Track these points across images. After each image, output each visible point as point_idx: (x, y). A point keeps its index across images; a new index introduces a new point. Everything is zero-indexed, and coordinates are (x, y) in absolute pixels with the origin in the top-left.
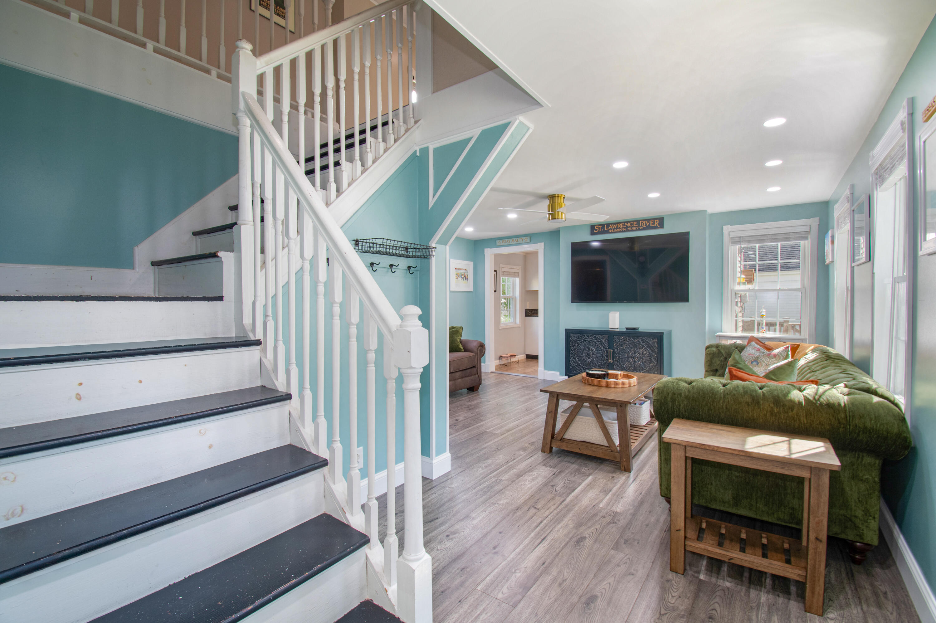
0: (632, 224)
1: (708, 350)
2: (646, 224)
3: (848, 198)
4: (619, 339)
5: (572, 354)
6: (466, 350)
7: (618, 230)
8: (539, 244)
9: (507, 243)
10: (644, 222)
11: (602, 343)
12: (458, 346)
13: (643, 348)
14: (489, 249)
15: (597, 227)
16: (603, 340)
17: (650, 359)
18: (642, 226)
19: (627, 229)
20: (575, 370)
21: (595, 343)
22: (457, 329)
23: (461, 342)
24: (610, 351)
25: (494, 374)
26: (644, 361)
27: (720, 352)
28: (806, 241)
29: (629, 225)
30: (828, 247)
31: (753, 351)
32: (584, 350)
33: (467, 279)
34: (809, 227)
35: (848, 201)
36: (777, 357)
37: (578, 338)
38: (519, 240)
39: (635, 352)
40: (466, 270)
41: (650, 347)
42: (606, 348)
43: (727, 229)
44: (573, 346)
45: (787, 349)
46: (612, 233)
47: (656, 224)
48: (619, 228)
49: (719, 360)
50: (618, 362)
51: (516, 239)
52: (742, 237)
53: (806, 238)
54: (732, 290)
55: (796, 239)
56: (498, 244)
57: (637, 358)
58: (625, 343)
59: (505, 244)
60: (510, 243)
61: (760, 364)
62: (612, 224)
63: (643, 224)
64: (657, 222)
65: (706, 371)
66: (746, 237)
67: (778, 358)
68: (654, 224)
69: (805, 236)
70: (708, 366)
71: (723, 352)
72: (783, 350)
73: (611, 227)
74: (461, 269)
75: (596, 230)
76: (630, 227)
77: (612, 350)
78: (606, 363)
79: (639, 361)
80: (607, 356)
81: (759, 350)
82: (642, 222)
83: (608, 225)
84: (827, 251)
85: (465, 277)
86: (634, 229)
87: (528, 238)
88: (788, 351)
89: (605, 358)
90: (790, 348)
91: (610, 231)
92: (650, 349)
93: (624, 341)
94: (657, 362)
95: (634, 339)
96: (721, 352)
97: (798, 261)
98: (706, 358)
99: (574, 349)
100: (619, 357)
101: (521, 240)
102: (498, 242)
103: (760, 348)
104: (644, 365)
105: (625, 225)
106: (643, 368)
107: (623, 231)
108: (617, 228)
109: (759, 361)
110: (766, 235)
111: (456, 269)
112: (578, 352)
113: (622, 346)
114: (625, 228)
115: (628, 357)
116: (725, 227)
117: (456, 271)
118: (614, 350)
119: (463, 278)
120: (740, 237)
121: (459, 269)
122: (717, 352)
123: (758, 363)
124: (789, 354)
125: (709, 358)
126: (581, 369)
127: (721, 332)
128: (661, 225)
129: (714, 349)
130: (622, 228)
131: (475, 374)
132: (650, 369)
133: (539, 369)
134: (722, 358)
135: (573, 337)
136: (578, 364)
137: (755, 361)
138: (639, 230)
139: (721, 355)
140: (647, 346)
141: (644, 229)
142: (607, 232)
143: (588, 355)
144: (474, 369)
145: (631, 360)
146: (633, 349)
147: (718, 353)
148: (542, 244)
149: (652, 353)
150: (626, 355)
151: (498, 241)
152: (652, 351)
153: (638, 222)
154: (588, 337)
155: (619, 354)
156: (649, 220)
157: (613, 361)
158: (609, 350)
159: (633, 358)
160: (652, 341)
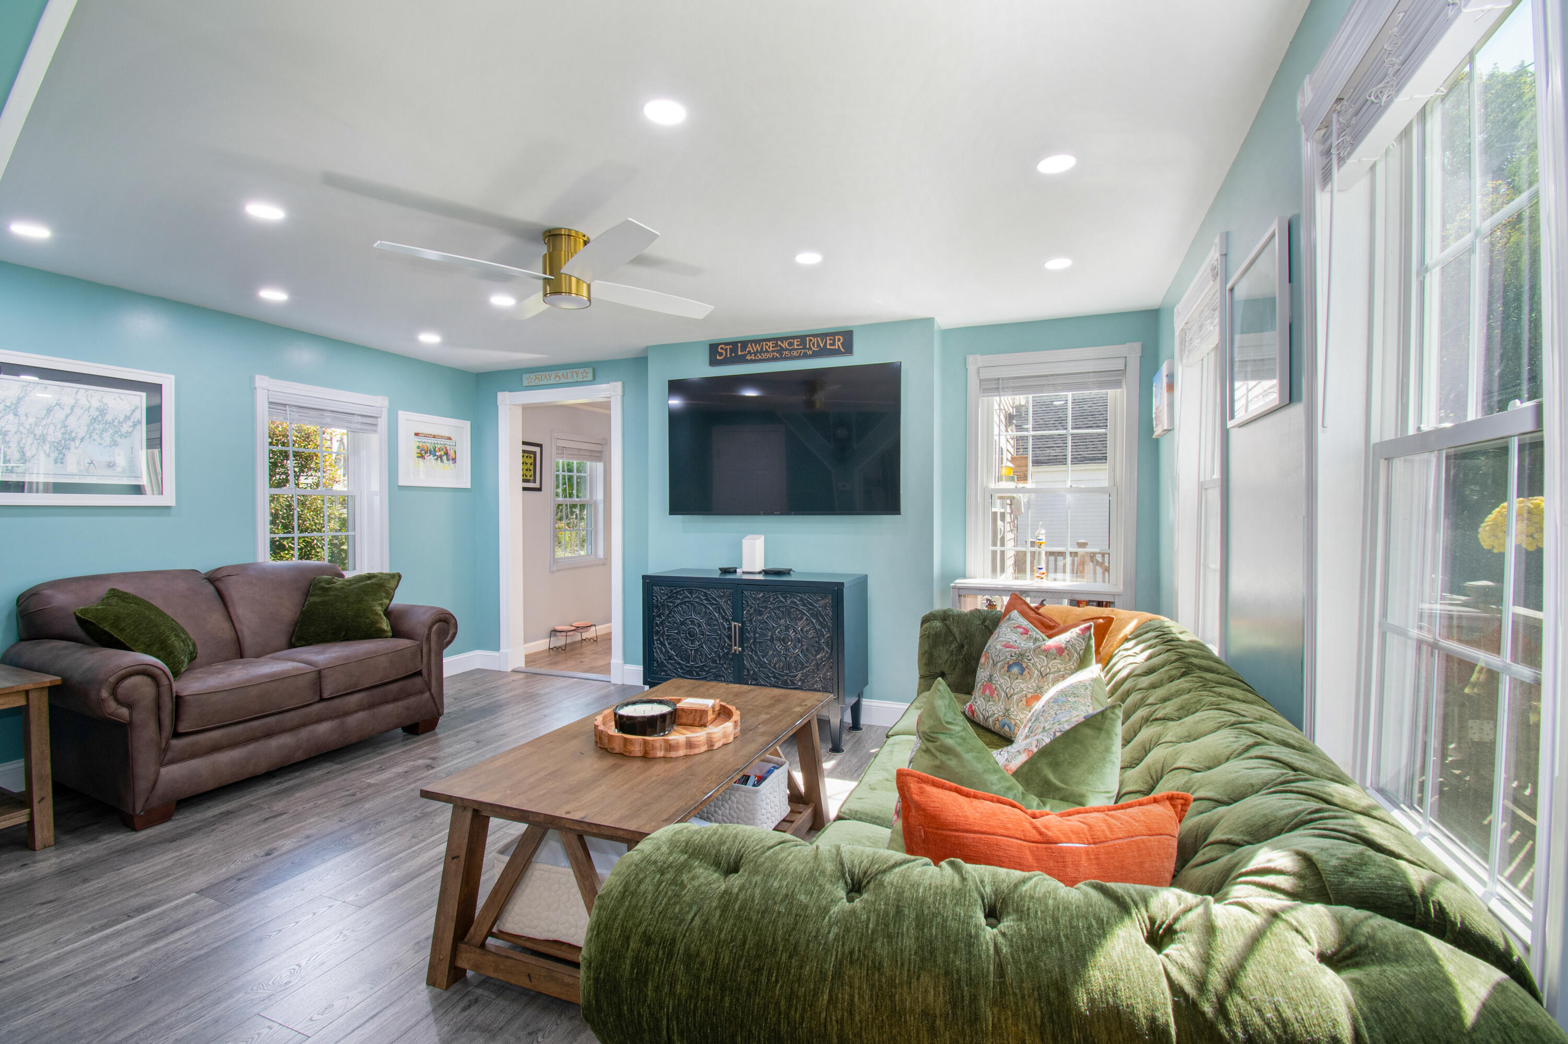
0: (791, 344)
1: (925, 625)
2: (818, 345)
3: (1214, 268)
4: (755, 599)
5: (658, 632)
6: (397, 633)
7: (764, 356)
8: (612, 384)
9: (546, 382)
10: (814, 340)
11: (719, 608)
12: (374, 623)
13: (802, 618)
14: (507, 393)
15: (722, 348)
16: (722, 602)
17: (817, 642)
18: (810, 348)
19: (781, 354)
20: (664, 671)
21: (706, 607)
22: (382, 578)
23: (388, 613)
24: (735, 626)
25: (522, 676)
26: (804, 648)
27: (949, 631)
28: (1119, 390)
29: (785, 345)
30: (1160, 399)
31: (1014, 637)
32: (683, 623)
33: (454, 460)
34: (1123, 361)
35: (1215, 277)
36: (1065, 653)
37: (670, 597)
38: (570, 375)
39: (787, 628)
40: (450, 438)
41: (816, 617)
42: (727, 620)
43: (975, 362)
44: (659, 616)
45: (1087, 634)
46: (752, 361)
47: (838, 344)
48: (767, 351)
49: (947, 651)
50: (752, 650)
51: (564, 372)
52: (1003, 379)
53: (1117, 384)
54: (985, 489)
55: (1102, 385)
56: (525, 383)
57: (792, 641)
58: (766, 608)
59: (541, 383)
60: (552, 381)
61: (1027, 670)
62: (752, 342)
63: (813, 344)
64: (839, 340)
65: (922, 677)
66: (1009, 379)
67: (1067, 658)
68: (833, 344)
69: (1114, 378)
70: (925, 664)
71: (955, 630)
72: (1078, 635)
73: (749, 348)
74: (434, 437)
75: (721, 354)
76: (787, 349)
77: (738, 625)
78: (728, 653)
79: (795, 647)
80: (730, 638)
81: (1026, 632)
82: (810, 340)
83: (745, 344)
84: (1157, 409)
85: (446, 454)
86: (795, 353)
87: (590, 370)
88: (1090, 638)
89: (725, 642)
90: (1092, 631)
91: (748, 357)
92: (818, 620)
93: (764, 601)
94: (832, 650)
95: (785, 598)
96: (951, 632)
97: (1103, 431)
98: (921, 645)
99: (662, 623)
100: (755, 638)
101: (575, 375)
102: (527, 380)
103: (1030, 626)
104: (805, 656)
105: (777, 345)
106: (802, 664)
107: (774, 359)
108: (762, 352)
109: (1024, 665)
110: (1046, 376)
111: (417, 434)
112: (670, 628)
113: (760, 613)
114: (777, 351)
115: (772, 640)
116: (970, 359)
117: (417, 439)
118: (743, 623)
119: (441, 457)
120: (998, 379)
121: (426, 436)
122: (944, 631)
123: (1023, 670)
124: (1091, 647)
125: (926, 647)
126: (676, 669)
127: (964, 577)
128: (848, 349)
129: (937, 624)
130: (773, 351)
131: (422, 692)
132: (817, 665)
133: (613, 661)
134: (953, 646)
135: (660, 594)
136: (671, 658)
137: (1017, 664)
138: (805, 356)
139: (951, 638)
140: (812, 615)
141: (816, 355)
142: (742, 360)
143: (691, 635)
144: (418, 680)
145: (779, 646)
146: (783, 621)
147: (946, 634)
148: (619, 385)
149: (820, 630)
150: (770, 634)
151: (525, 376)
152: (821, 624)
153: (802, 338)
154: (690, 593)
155: (755, 632)
156: (823, 336)
157: (743, 649)
158: (733, 624)
159: (784, 641)
160: (822, 602)
